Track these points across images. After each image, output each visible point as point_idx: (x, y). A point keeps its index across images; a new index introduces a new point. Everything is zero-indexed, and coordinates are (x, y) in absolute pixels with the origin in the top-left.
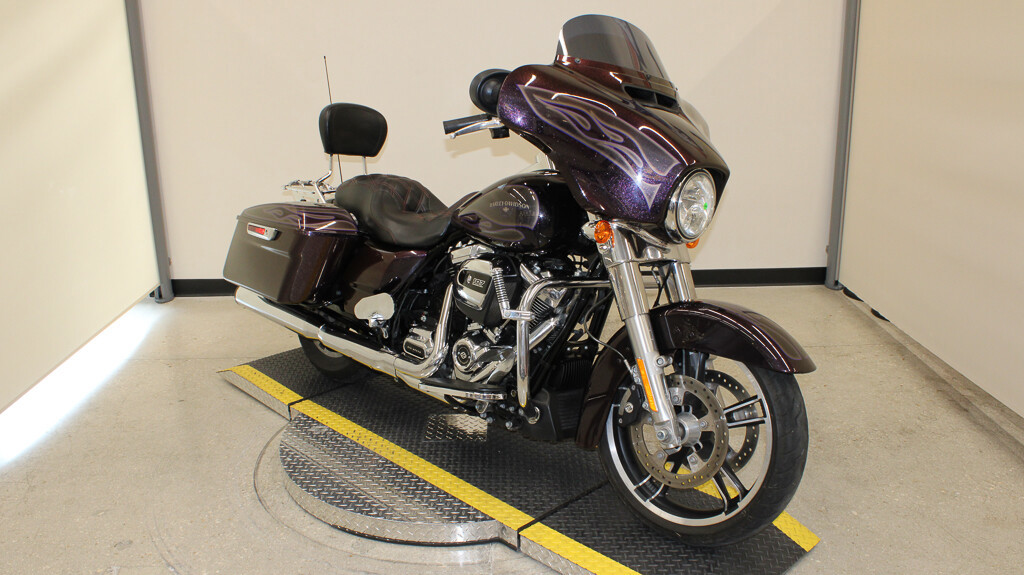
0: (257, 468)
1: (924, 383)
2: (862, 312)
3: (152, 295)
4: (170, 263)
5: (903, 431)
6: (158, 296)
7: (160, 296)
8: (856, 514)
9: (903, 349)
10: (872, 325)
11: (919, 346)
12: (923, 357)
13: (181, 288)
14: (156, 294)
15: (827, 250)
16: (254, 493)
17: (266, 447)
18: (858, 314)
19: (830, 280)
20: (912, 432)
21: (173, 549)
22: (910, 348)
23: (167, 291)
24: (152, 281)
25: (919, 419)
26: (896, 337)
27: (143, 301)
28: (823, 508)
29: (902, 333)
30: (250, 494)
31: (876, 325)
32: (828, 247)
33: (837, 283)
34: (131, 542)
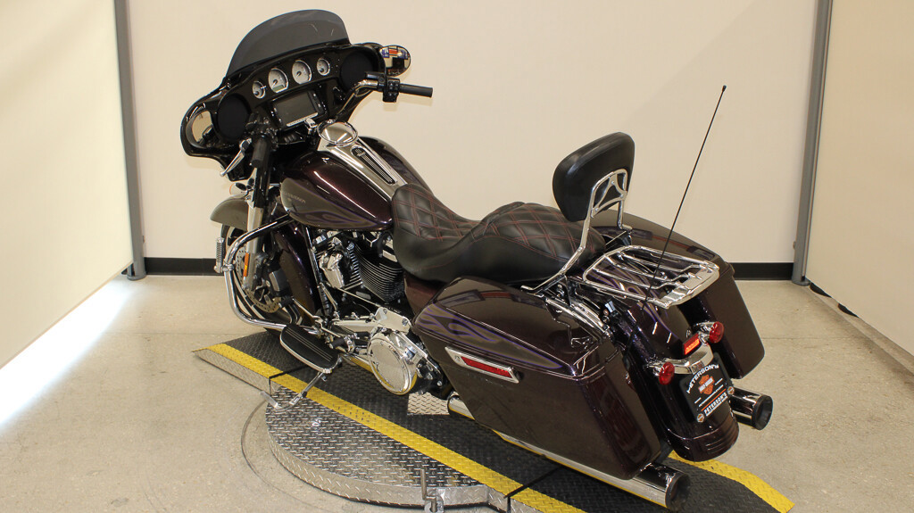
0: (243, 437)
1: (892, 375)
2: (828, 307)
3: (125, 272)
4: (144, 241)
5: (871, 419)
6: (131, 273)
7: (133, 273)
8: (825, 492)
9: (870, 342)
10: (838, 320)
11: (886, 340)
12: (890, 351)
13: (153, 266)
14: (129, 272)
15: (794, 246)
16: (243, 458)
17: (251, 417)
18: (825, 309)
19: (797, 276)
20: (879, 420)
21: (169, 506)
22: (877, 342)
23: (139, 269)
24: (125, 258)
25: (887, 408)
26: (864, 331)
27: (116, 278)
28: (794, 486)
29: (869, 328)
30: (238, 459)
31: (844, 320)
32: (795, 243)
33: (803, 278)
34: (127, 500)
